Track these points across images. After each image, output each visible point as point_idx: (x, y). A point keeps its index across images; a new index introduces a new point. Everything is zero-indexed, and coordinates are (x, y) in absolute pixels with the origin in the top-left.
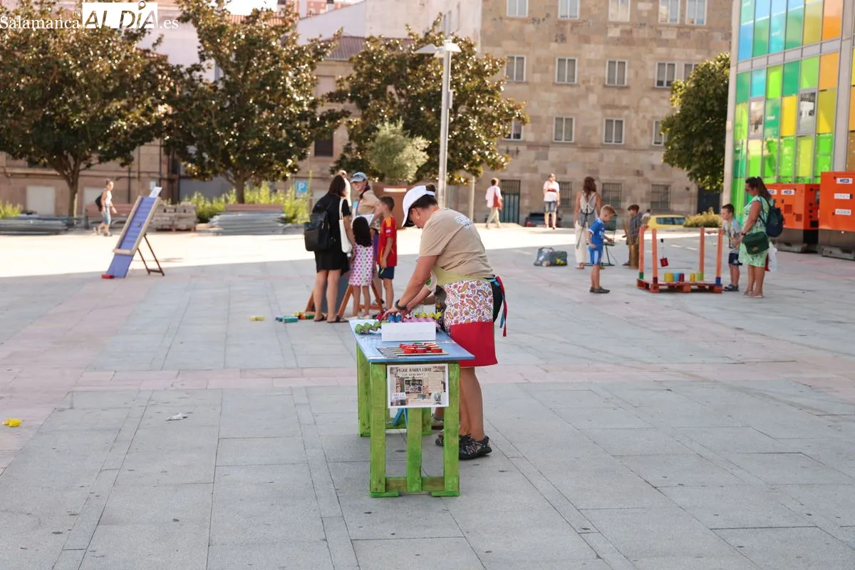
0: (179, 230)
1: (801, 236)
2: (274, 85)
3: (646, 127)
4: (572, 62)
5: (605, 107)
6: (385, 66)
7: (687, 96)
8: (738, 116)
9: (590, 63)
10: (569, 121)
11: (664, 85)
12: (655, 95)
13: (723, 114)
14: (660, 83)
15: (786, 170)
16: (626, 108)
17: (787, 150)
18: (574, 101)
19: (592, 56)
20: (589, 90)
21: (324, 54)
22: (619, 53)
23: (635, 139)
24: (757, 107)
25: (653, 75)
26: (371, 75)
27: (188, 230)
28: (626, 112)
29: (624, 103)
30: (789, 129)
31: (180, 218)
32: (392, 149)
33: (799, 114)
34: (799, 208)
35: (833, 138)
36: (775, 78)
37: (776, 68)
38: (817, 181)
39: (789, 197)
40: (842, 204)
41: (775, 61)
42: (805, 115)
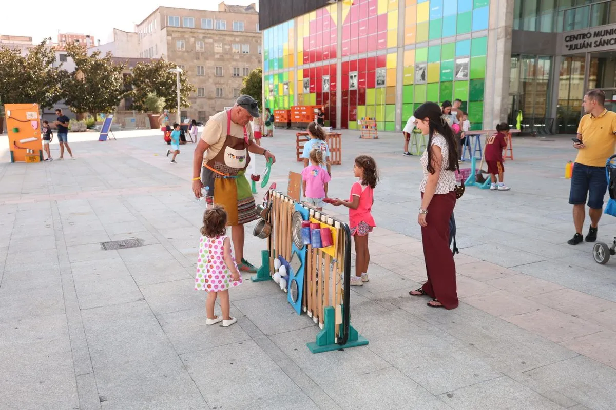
0: (82, 131)
1: (286, 125)
2: (107, 80)
3: (230, 91)
4: (202, 67)
5: (216, 84)
6: (145, 73)
7: (248, 82)
8: (266, 87)
9: (209, 68)
10: (203, 89)
11: (236, 75)
12: (233, 79)
13: (261, 87)
14: (235, 75)
15: (281, 105)
16: (224, 84)
17: (281, 98)
18: (204, 81)
19: (209, 65)
20: (209, 77)
21: (123, 68)
22: (219, 64)
23: (228, 95)
24: (271, 86)
25: (232, 72)
26: (140, 76)
27: (85, 131)
28: (223, 86)
29: (222, 82)
30: (281, 93)
31: (81, 127)
32: (153, 101)
33: (284, 89)
34: (286, 116)
35: (294, 96)
36: (276, 77)
37: (276, 74)
38: (290, 109)
39: (283, 113)
40: (297, 115)
41: (276, 72)
42: (285, 89)
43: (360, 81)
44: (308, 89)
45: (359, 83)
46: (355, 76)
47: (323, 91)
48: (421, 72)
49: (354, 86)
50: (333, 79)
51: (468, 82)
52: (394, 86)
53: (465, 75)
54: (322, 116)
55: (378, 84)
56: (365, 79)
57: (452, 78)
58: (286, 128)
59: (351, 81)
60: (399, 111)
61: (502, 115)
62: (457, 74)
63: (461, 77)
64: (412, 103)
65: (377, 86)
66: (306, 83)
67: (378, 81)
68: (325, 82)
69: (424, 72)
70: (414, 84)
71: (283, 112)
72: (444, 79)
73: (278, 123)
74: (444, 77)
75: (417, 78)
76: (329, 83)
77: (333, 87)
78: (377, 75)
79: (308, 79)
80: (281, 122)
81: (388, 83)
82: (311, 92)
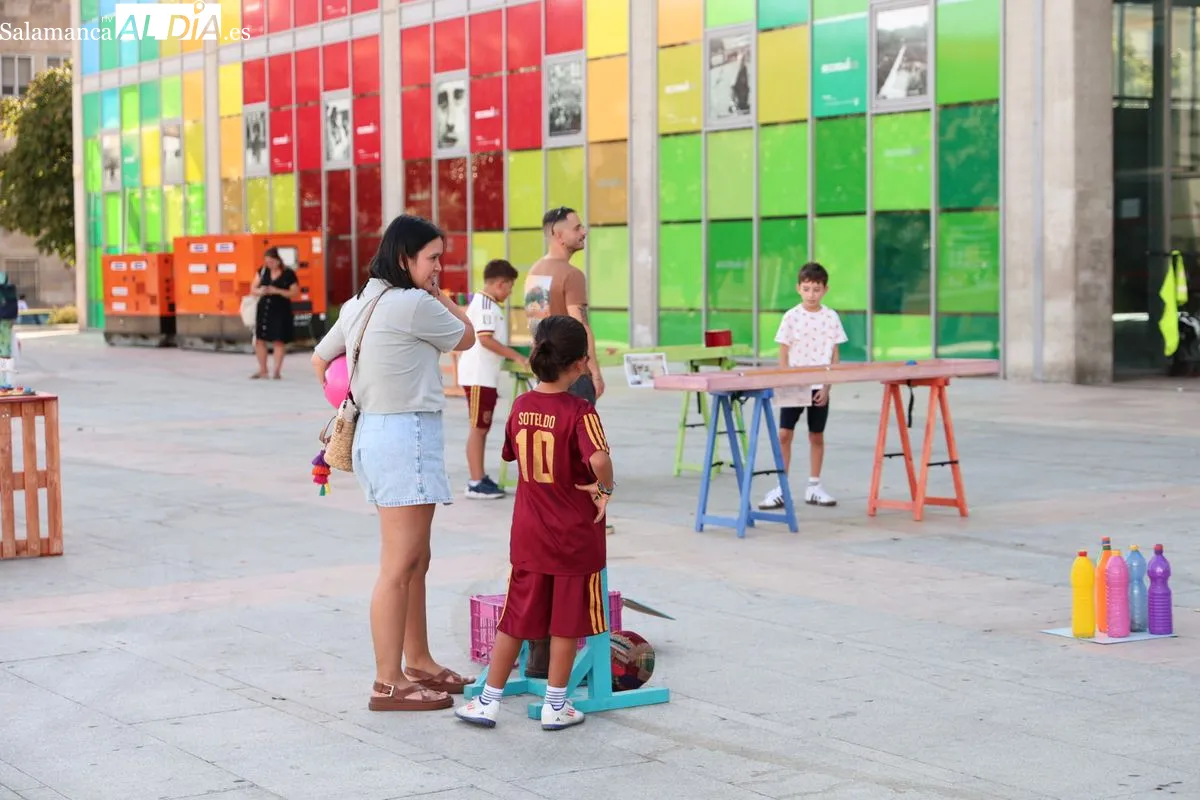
1: (157, 326)
7: (26, 121)
15: (153, 236)
24: (110, 143)
30: (152, 177)
33: (164, 154)
34: (153, 287)
35: (204, 190)
36: (132, 100)
37: (131, 88)
38: (171, 250)
39: (140, 272)
40: (199, 279)
41: (129, 76)
42: (170, 156)
43: (480, 115)
44: (265, 154)
45: (476, 127)
46: (458, 94)
47: (327, 166)
48: (730, 74)
49: (453, 141)
50: (367, 108)
51: (932, 117)
52: (625, 140)
53: (917, 87)
54: (287, 288)
55: (555, 130)
56: (498, 106)
57: (862, 102)
58: (155, 341)
59: (439, 118)
60: (644, 257)
61: (1086, 276)
62: (881, 83)
63: (901, 93)
64: (699, 221)
65: (549, 141)
66: (257, 127)
67: (552, 117)
68: (334, 125)
69: (743, 74)
70: (704, 129)
71: (144, 265)
72: (831, 104)
73: (123, 317)
74: (827, 97)
75: (715, 100)
76: (350, 127)
77: (367, 146)
78: (547, 90)
79: (264, 107)
80: (133, 312)
81: (596, 127)
82: (275, 170)
